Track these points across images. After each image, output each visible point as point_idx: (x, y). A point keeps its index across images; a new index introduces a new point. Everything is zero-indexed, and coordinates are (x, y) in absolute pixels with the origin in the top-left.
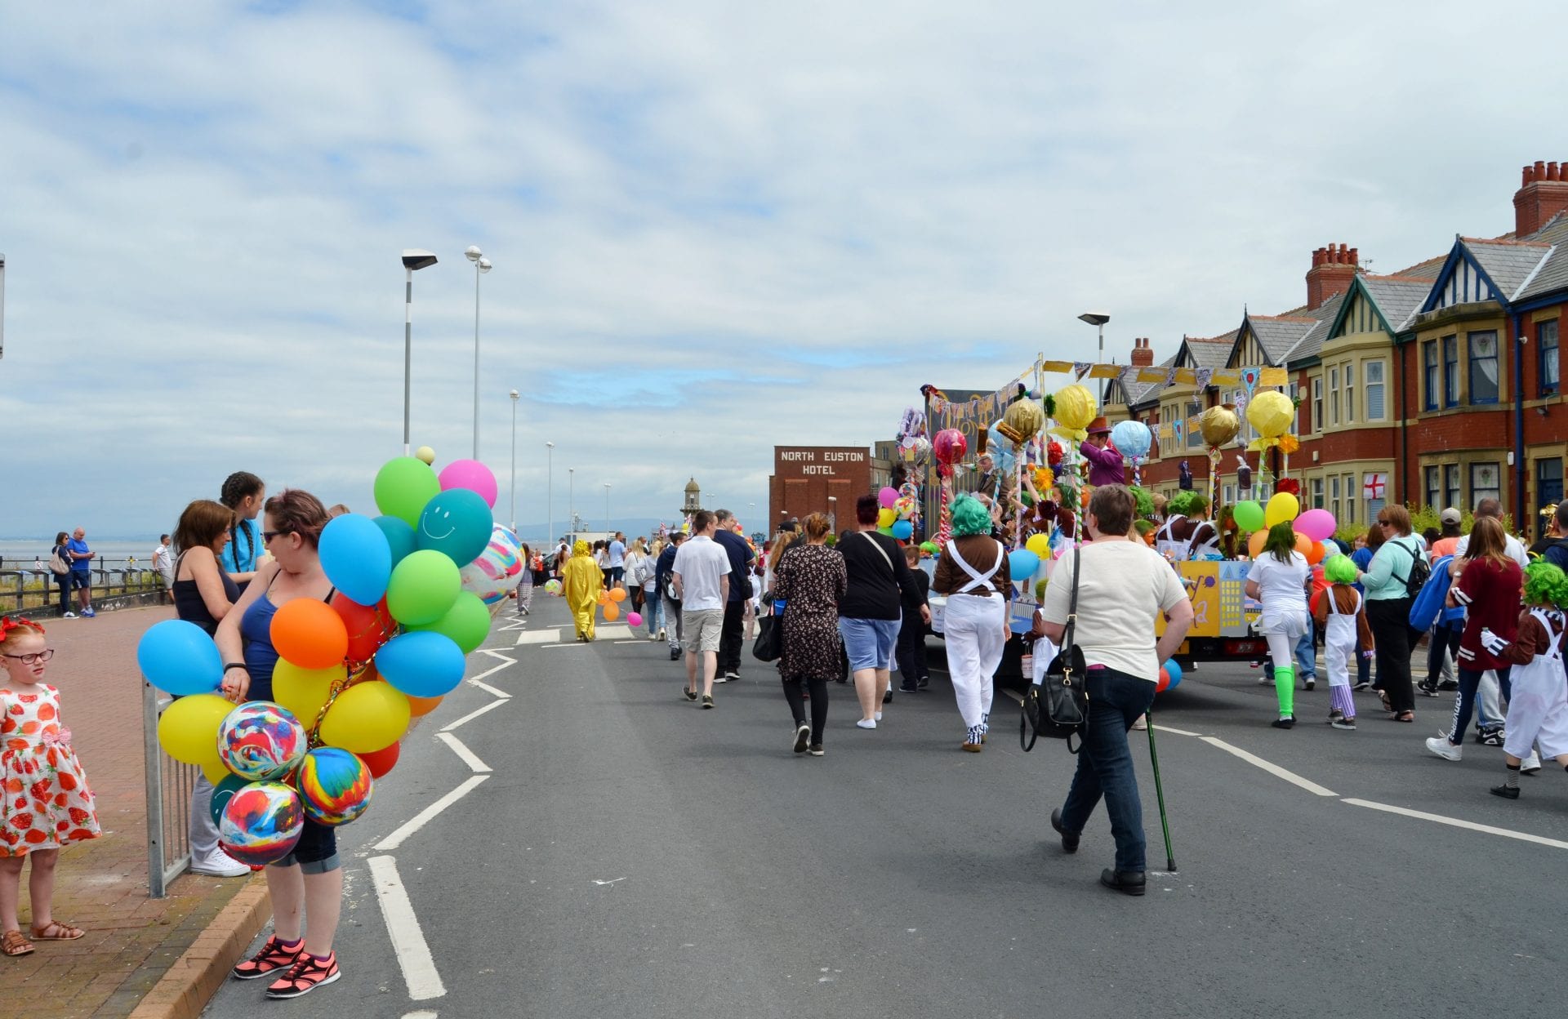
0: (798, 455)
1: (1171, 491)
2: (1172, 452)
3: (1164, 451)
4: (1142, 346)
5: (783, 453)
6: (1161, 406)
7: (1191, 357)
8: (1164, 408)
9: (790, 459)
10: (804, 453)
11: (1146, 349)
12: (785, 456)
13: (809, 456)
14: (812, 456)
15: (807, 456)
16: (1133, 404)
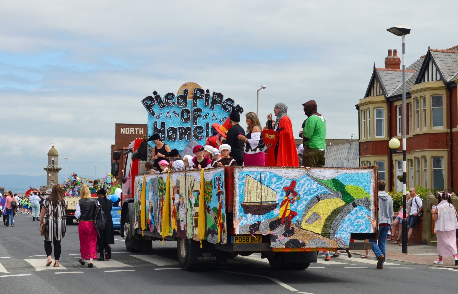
0: (132, 130)
1: (420, 158)
2: (421, 130)
3: (414, 129)
4: (393, 55)
5: (121, 129)
6: (412, 97)
7: (434, 62)
8: (414, 98)
9: (126, 133)
10: (137, 129)
11: (396, 57)
12: (123, 131)
13: (140, 131)
14: (143, 131)
15: (138, 131)
16: (389, 95)
